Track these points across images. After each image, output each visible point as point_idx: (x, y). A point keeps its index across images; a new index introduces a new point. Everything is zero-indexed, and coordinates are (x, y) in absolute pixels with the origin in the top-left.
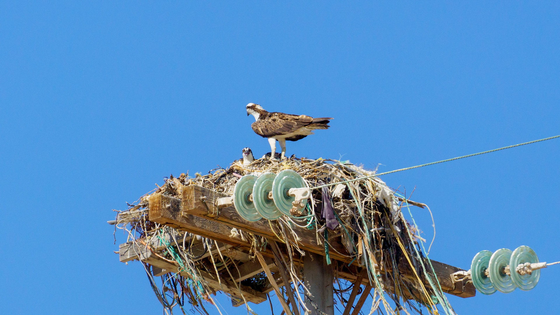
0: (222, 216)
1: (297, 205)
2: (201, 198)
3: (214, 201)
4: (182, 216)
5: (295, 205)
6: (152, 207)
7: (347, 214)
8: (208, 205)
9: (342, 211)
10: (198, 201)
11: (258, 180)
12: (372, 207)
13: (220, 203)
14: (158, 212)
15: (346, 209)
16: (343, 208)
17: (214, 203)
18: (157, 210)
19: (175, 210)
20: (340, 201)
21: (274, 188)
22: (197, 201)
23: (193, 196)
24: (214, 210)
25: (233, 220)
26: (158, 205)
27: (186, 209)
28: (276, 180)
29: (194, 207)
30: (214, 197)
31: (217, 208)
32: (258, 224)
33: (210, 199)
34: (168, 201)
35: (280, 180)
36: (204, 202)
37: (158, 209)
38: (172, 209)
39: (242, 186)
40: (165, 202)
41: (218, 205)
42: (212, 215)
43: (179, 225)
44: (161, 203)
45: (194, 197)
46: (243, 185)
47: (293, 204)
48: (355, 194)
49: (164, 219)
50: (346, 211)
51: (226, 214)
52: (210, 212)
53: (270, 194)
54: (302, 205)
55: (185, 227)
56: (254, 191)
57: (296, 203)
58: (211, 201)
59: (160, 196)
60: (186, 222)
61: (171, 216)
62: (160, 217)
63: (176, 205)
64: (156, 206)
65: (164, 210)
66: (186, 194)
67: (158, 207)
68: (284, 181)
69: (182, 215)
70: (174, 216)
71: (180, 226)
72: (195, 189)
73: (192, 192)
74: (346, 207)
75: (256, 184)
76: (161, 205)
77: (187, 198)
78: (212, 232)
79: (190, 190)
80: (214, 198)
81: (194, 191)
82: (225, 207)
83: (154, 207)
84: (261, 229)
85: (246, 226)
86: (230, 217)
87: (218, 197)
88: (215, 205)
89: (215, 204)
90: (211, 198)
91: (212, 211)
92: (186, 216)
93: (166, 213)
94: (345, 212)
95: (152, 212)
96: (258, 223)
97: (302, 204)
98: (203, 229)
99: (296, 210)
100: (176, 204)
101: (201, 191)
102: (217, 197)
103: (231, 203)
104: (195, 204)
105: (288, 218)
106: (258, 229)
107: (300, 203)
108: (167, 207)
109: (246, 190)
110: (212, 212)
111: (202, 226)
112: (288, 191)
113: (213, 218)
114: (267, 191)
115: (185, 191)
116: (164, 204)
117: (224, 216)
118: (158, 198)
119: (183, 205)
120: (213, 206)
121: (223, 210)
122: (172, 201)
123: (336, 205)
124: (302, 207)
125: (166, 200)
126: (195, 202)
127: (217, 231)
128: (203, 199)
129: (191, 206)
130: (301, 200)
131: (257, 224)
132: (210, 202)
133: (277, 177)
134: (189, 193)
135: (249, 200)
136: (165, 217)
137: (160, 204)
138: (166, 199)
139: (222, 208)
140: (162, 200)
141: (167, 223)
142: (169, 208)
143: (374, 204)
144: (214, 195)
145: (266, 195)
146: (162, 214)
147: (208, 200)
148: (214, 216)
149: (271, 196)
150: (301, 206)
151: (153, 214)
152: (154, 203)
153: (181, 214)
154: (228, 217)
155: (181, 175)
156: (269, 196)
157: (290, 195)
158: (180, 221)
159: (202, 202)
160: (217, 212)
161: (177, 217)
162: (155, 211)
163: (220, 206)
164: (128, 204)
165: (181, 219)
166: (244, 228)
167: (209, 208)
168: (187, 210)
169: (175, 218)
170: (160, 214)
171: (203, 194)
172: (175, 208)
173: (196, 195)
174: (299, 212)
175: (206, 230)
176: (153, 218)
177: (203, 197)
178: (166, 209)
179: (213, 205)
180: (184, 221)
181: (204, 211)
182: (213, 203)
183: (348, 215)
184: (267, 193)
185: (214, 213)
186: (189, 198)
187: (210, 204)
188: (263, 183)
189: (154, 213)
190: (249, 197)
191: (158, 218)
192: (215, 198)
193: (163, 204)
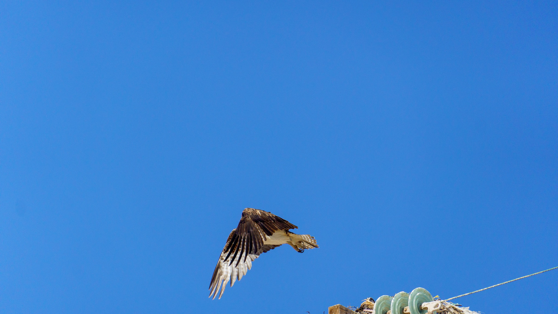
11: (395, 297)
21: (410, 302)
23: (339, 313)
28: (412, 295)
35: (415, 295)
46: (381, 303)
53: (405, 309)
56: (392, 306)
66: (333, 312)
68: (418, 297)
72: (340, 308)
73: (337, 310)
75: (394, 300)
81: (339, 310)
101: (345, 310)
109: (383, 308)
112: (421, 305)
114: (402, 308)
115: (332, 310)
130: (433, 311)
133: (413, 293)
134: (335, 311)
145: (401, 310)
149: (406, 311)
156: (404, 311)
157: (423, 309)
171: (346, 313)
173: (341, 313)
188: (399, 299)
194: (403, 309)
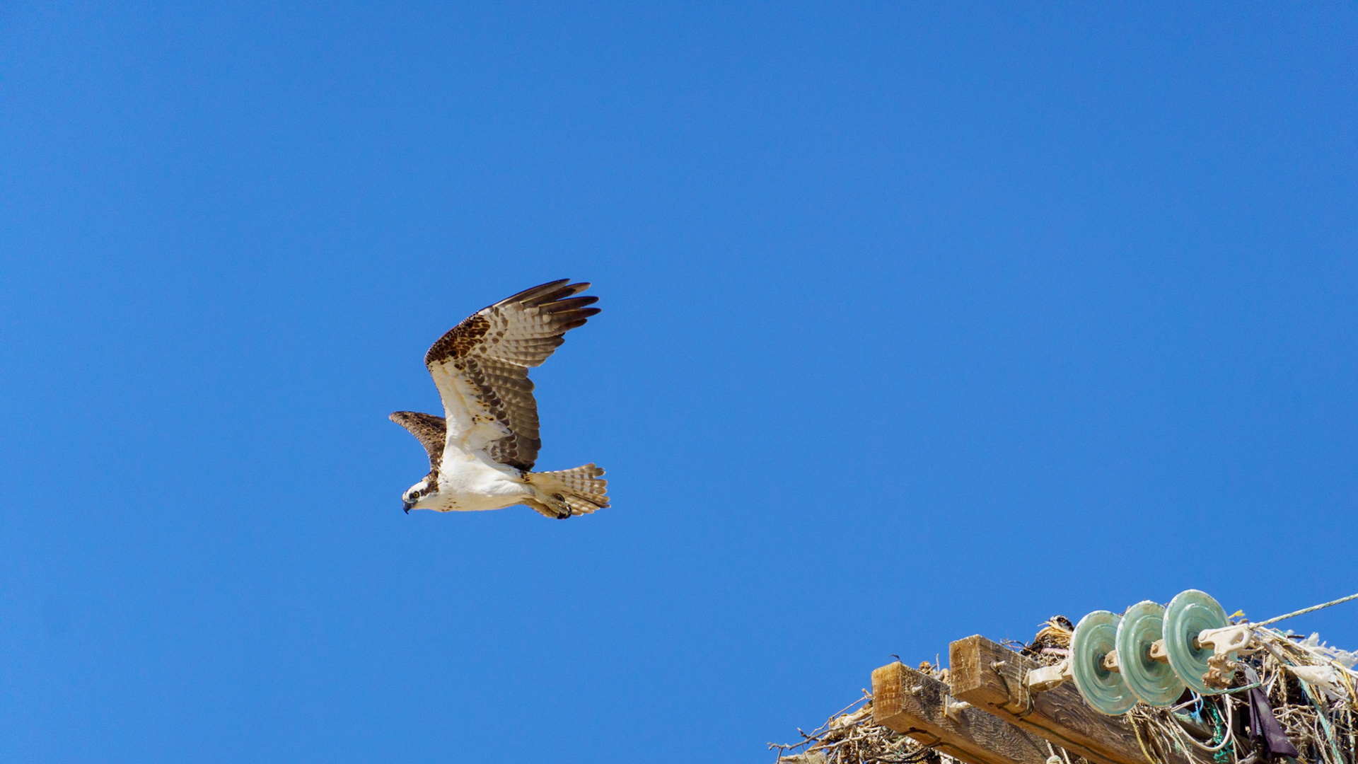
0: (1039, 710)
1: (1220, 663)
2: (995, 664)
3: (1020, 675)
4: (947, 716)
5: (1214, 663)
6: (881, 693)
7: (1299, 735)
8: (1009, 682)
9: (1288, 728)
10: (987, 671)
11: (1128, 613)
12: (1351, 726)
13: (1033, 679)
14: (894, 701)
15: (1296, 725)
16: (1289, 722)
17: (1020, 680)
18: (891, 698)
19: (931, 701)
20: (1282, 706)
21: (1167, 627)
22: (985, 670)
23: (977, 659)
24: (1023, 697)
25: (1060, 723)
26: (894, 687)
27: (961, 689)
28: (1171, 608)
29: (979, 682)
30: (1020, 667)
31: (1027, 692)
32: (1112, 739)
33: (1012, 669)
34: (915, 680)
35: (1180, 610)
36: (1000, 676)
37: (894, 696)
38: (924, 698)
39: (1088, 635)
40: (909, 682)
41: (1030, 684)
42: (1017, 706)
43: (939, 736)
44: (900, 682)
45: (978, 661)
46: (1090, 632)
47: (1210, 661)
48: (1313, 692)
49: (908, 719)
50: (1297, 728)
51: (1047, 709)
52: (1013, 697)
53: (1153, 648)
54: (1229, 664)
55: (953, 743)
56: (1120, 638)
57: (1218, 659)
58: (1015, 675)
59: (898, 667)
60: (953, 730)
61: (923, 712)
62: (900, 712)
63: (932, 692)
64: (891, 690)
65: (908, 698)
66: (960, 657)
67: (893, 691)
68: (1188, 615)
69: (946, 713)
70: (928, 713)
71: (940, 739)
72: (981, 645)
73: (973, 651)
74: (1295, 721)
75: (1124, 623)
76: (900, 685)
77: (964, 664)
78: (1007, 758)
79: (970, 647)
80: (1021, 671)
81: (978, 649)
82: (1045, 689)
83: (885, 691)
84: (1119, 751)
85: (1088, 739)
86: (1054, 716)
87: (1029, 669)
88: (1023, 685)
89: (1022, 682)
90: (1015, 670)
91: (1016, 697)
92: (954, 718)
93: (912, 705)
94: (1294, 730)
95: (881, 703)
96: (1113, 737)
97: (1230, 662)
98: (990, 749)
99: (1218, 674)
100: (932, 689)
101: (994, 651)
102: (1027, 669)
103: (1061, 678)
104: (983, 677)
105: (1177, 728)
106: (1112, 751)
107: (1226, 658)
108: (914, 692)
109: (1096, 645)
110: (1018, 700)
111: (987, 742)
112: (1197, 637)
113: (1017, 715)
114: (1146, 643)
115: (958, 650)
116: (907, 685)
117: (1041, 711)
118: (893, 671)
119: (954, 680)
120: (1020, 687)
121: (1040, 698)
122: (923, 682)
123: (1275, 712)
124: (1230, 669)
125: (911, 678)
126: (982, 672)
127: (1018, 759)
128: (998, 668)
129: (972, 681)
130: (1229, 652)
131: (1109, 740)
132: (1013, 678)
133: (1174, 604)
134: (967, 652)
135: (1105, 666)
136: (910, 713)
137: (898, 684)
138: (911, 674)
139: (1038, 693)
140: (904, 675)
141: (913, 730)
142: (918, 694)
143: (1354, 719)
144: (1020, 663)
145: (1144, 650)
146: (903, 706)
147: (1009, 672)
148: (1022, 710)
149: (1156, 651)
150: (1228, 667)
151: (884, 707)
152: (886, 682)
153: (943, 712)
154: (1050, 715)
155: (922, 666)
156: (1152, 651)
157: (1200, 646)
158: (941, 726)
159: (996, 674)
160: (1027, 701)
161: (935, 717)
162: (888, 701)
163: (1035, 686)
164: (802, 733)
165: (945, 722)
166: (1082, 746)
167: (1012, 690)
168: (964, 690)
169: (931, 719)
170: (899, 706)
171: (997, 657)
172: (931, 698)
173: (983, 657)
174: (1223, 680)
175: (996, 753)
176: (883, 716)
177: (999, 664)
178: (912, 695)
179: (1020, 684)
180: (950, 728)
181: (1001, 694)
182: (1018, 681)
183: (1301, 738)
184: (1145, 648)
185: (1022, 703)
186: (967, 665)
187: (1012, 681)
188: (1138, 621)
189: (885, 704)
190: (1104, 661)
191: (896, 714)
192: (1022, 669)
193: (904, 685)
194: (1148, 648)
